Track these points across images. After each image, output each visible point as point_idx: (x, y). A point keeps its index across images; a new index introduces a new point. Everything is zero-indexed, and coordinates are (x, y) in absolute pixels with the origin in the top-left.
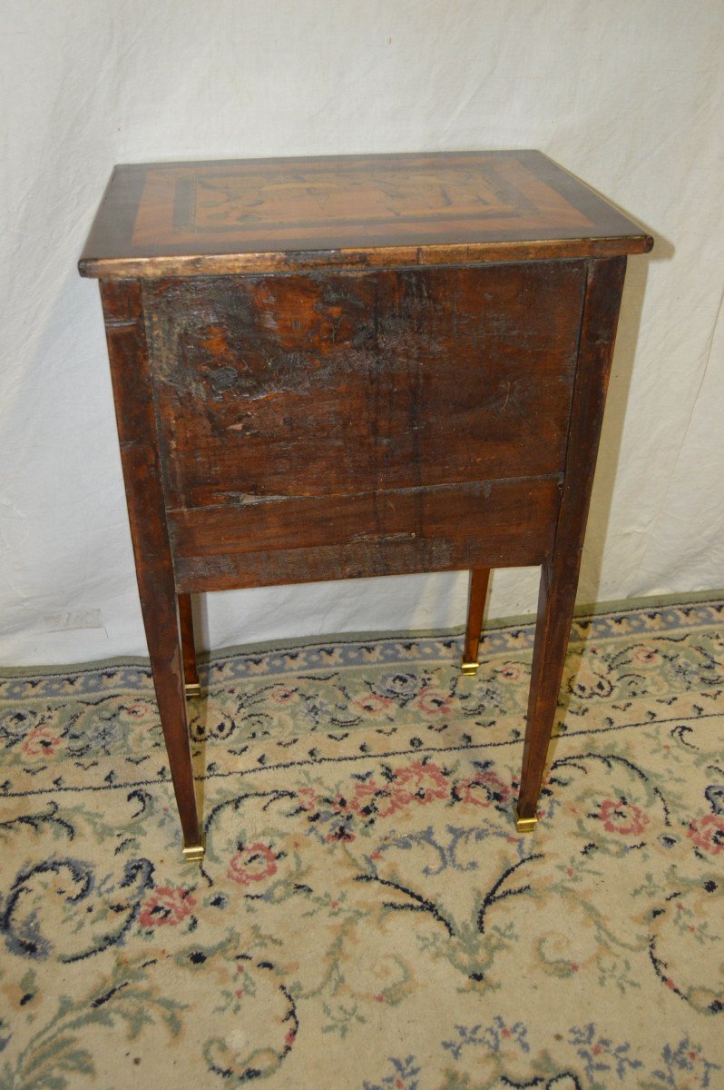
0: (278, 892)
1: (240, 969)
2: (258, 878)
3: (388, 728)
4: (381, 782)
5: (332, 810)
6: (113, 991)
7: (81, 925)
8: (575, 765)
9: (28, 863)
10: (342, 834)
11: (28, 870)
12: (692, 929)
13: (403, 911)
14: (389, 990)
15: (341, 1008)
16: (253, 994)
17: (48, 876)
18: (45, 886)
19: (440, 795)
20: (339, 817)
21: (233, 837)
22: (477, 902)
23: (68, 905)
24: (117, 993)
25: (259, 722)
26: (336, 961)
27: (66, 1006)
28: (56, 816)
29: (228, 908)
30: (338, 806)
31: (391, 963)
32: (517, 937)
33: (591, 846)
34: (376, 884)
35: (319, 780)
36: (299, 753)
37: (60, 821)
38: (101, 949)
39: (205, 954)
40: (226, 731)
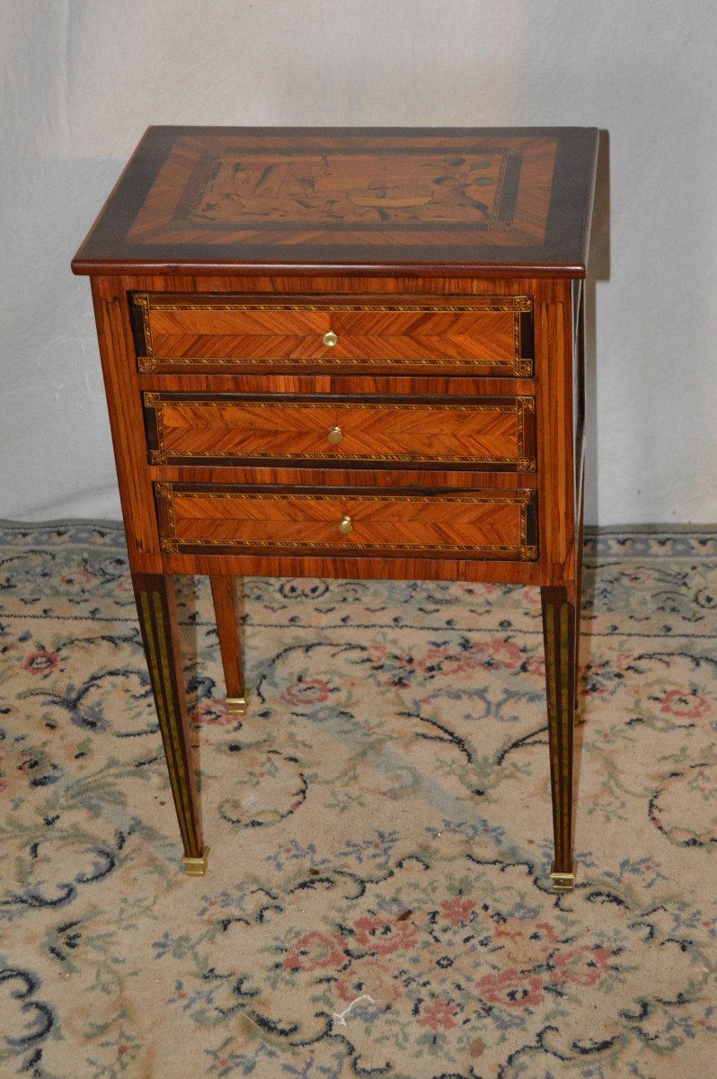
0: (321, 714)
1: (269, 759)
2: (309, 702)
3: (483, 610)
4: (454, 649)
5: (397, 664)
6: (155, 759)
7: (139, 714)
8: (660, 660)
9: (103, 669)
10: (400, 683)
11: (101, 673)
12: (703, 790)
13: (432, 741)
14: (395, 790)
15: (347, 795)
16: (274, 776)
17: (119, 680)
18: (114, 686)
19: (508, 666)
20: (402, 670)
21: (296, 670)
23: (132, 701)
24: (158, 761)
25: (354, 589)
26: (355, 765)
27: (113, 763)
28: (136, 639)
29: (272, 719)
30: (405, 663)
31: (405, 773)
32: (529, 773)
33: (638, 720)
34: (415, 720)
35: (395, 642)
36: (385, 618)
37: (139, 643)
38: (152, 732)
39: (241, 747)
40: (318, 593)
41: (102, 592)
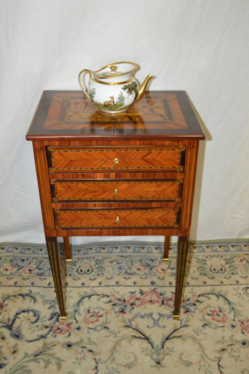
0: (98, 328)
1: (82, 351)
2: (93, 322)
3: (144, 277)
4: (138, 295)
5: (120, 303)
7: (34, 331)
8: (206, 296)
9: (20, 309)
10: (123, 311)
11: (20, 311)
12: (234, 357)
13: (138, 339)
14: (129, 364)
15: (112, 368)
16: (85, 360)
17: (25, 314)
18: (24, 317)
19: (157, 302)
20: (122, 305)
21: (87, 308)
22: (163, 338)
23: (31, 324)
24: (42, 353)
25: (101, 270)
26: (113, 352)
27: (26, 355)
28: (31, 295)
29: (81, 331)
30: (123, 302)
31: (131, 355)
32: (174, 352)
33: (206, 324)
34: (131, 329)
35: (118, 292)
36: (113, 282)
37: (32, 297)
38: (39, 339)
39: (72, 345)
40: (90, 272)
41: (18, 274)
